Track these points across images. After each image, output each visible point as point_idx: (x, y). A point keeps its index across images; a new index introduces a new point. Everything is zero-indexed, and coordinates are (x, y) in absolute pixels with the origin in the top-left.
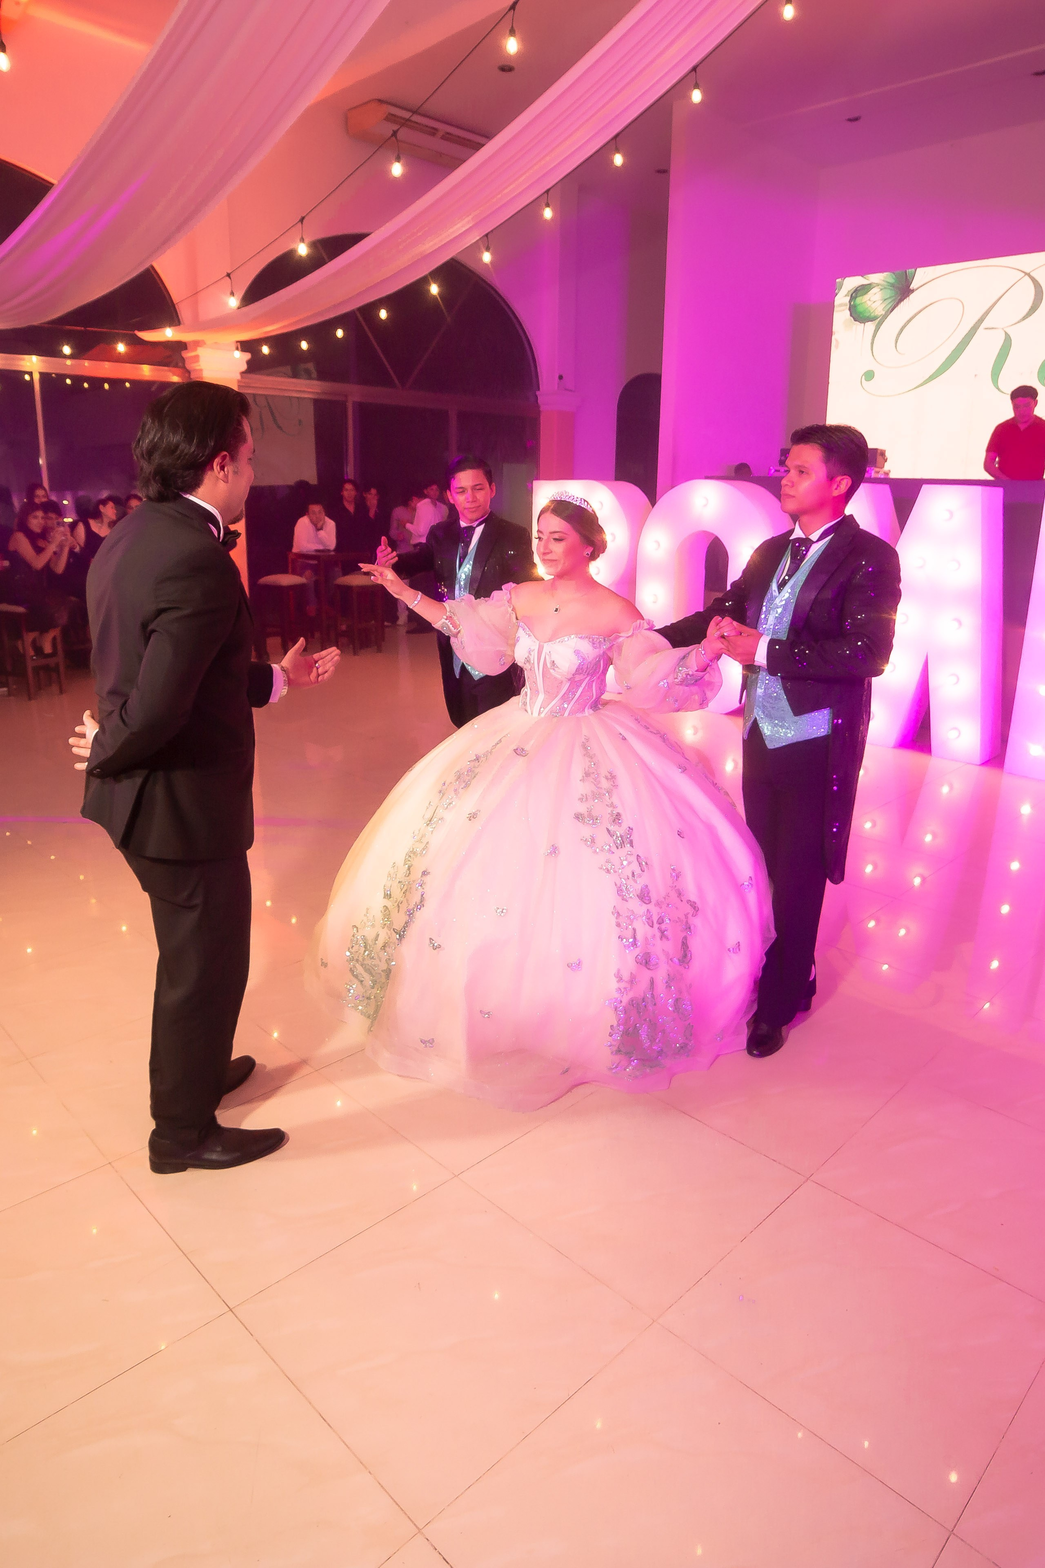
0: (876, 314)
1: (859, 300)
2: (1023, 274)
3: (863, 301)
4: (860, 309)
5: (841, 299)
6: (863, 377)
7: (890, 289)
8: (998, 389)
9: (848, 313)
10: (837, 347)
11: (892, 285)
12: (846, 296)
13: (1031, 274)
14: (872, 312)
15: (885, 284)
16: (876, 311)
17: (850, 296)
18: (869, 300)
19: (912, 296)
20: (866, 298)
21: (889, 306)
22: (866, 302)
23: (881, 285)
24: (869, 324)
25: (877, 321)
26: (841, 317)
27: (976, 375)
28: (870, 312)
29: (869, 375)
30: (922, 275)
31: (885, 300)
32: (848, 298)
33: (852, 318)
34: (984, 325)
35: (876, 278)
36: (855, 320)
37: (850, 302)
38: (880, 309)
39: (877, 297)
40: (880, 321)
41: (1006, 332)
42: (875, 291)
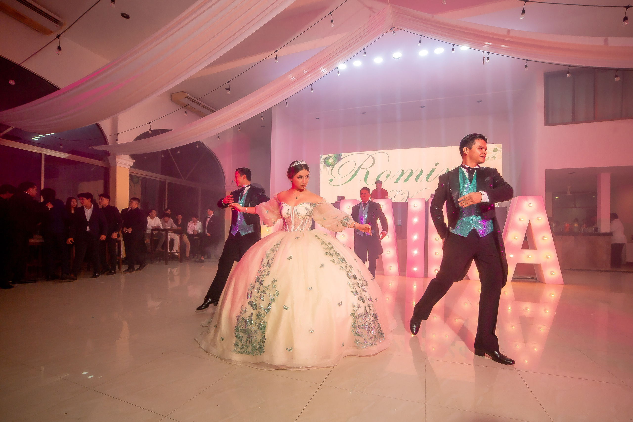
1: (327, 161)
2: (370, 156)
4: (327, 163)
5: (322, 160)
6: (329, 181)
9: (324, 164)
10: (321, 173)
11: (336, 157)
13: (372, 156)
17: (324, 159)
19: (342, 160)
20: (329, 160)
21: (335, 162)
23: (333, 157)
24: (330, 167)
26: (322, 165)
27: (360, 180)
28: (330, 164)
29: (331, 180)
30: (343, 155)
34: (361, 168)
35: (331, 155)
36: (326, 166)
37: (324, 161)
38: (333, 163)
39: (332, 160)
40: (333, 166)
41: (367, 170)
42: (331, 158)
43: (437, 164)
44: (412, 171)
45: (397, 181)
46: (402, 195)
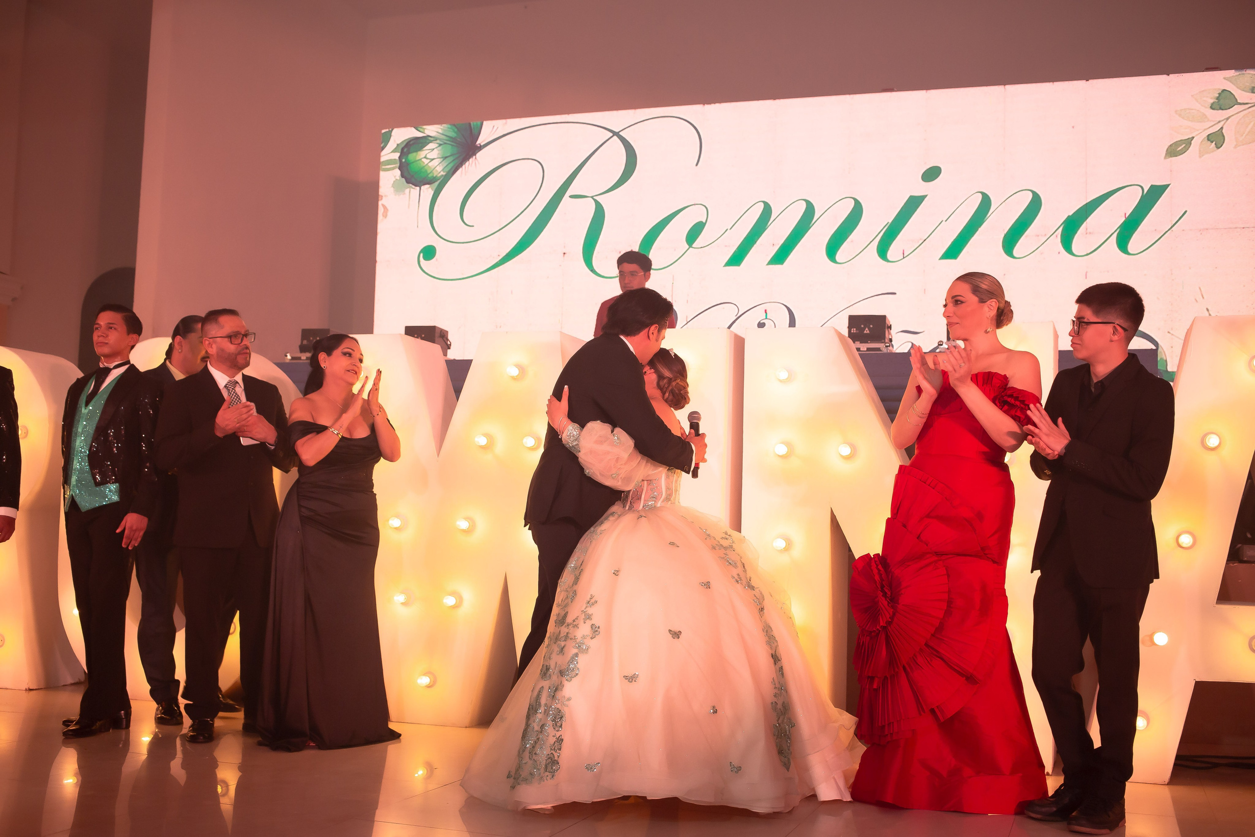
0: (435, 176)
1: (412, 157)
2: (611, 135)
3: (418, 159)
4: (414, 168)
5: (389, 153)
6: (421, 255)
7: (452, 145)
8: (593, 271)
9: (397, 172)
10: (385, 215)
11: (453, 140)
12: (394, 151)
13: (620, 133)
14: (429, 172)
15: (444, 137)
16: (434, 171)
17: (400, 151)
18: (425, 157)
19: (478, 155)
20: (422, 154)
21: (452, 165)
22: (420, 159)
23: (440, 139)
24: (425, 188)
25: (436, 184)
26: (389, 178)
27: (564, 253)
28: (426, 171)
29: (429, 252)
30: (489, 129)
31: (446, 158)
32: (398, 154)
33: (404, 180)
34: (569, 193)
35: (432, 130)
36: (408, 182)
37: (399, 157)
38: (439, 169)
39: (434, 154)
40: (440, 184)
41: (596, 201)
42: (431, 146)
43: (931, 174)
44: (810, 209)
45: (736, 259)
46: (761, 325)
